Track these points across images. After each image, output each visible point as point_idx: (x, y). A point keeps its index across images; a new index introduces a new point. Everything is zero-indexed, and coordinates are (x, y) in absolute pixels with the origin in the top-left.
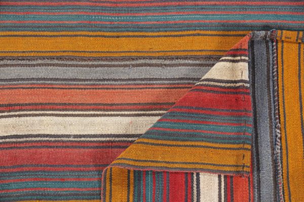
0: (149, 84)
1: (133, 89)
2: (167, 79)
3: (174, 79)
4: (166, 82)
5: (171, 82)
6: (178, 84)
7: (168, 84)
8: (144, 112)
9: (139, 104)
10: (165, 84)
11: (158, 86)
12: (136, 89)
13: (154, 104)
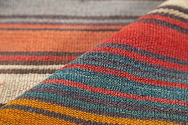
0: (52, 24)
1: (18, 29)
2: (86, 18)
3: (101, 18)
4: (86, 21)
5: (95, 22)
6: (109, 25)
7: (88, 25)
8: (35, 67)
9: (27, 53)
10: (82, 24)
11: (69, 27)
12: (24, 30)
13: (57, 54)
